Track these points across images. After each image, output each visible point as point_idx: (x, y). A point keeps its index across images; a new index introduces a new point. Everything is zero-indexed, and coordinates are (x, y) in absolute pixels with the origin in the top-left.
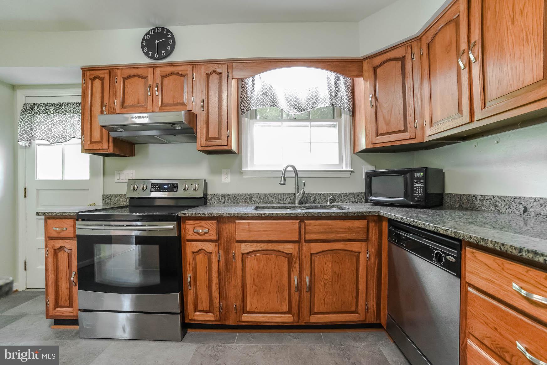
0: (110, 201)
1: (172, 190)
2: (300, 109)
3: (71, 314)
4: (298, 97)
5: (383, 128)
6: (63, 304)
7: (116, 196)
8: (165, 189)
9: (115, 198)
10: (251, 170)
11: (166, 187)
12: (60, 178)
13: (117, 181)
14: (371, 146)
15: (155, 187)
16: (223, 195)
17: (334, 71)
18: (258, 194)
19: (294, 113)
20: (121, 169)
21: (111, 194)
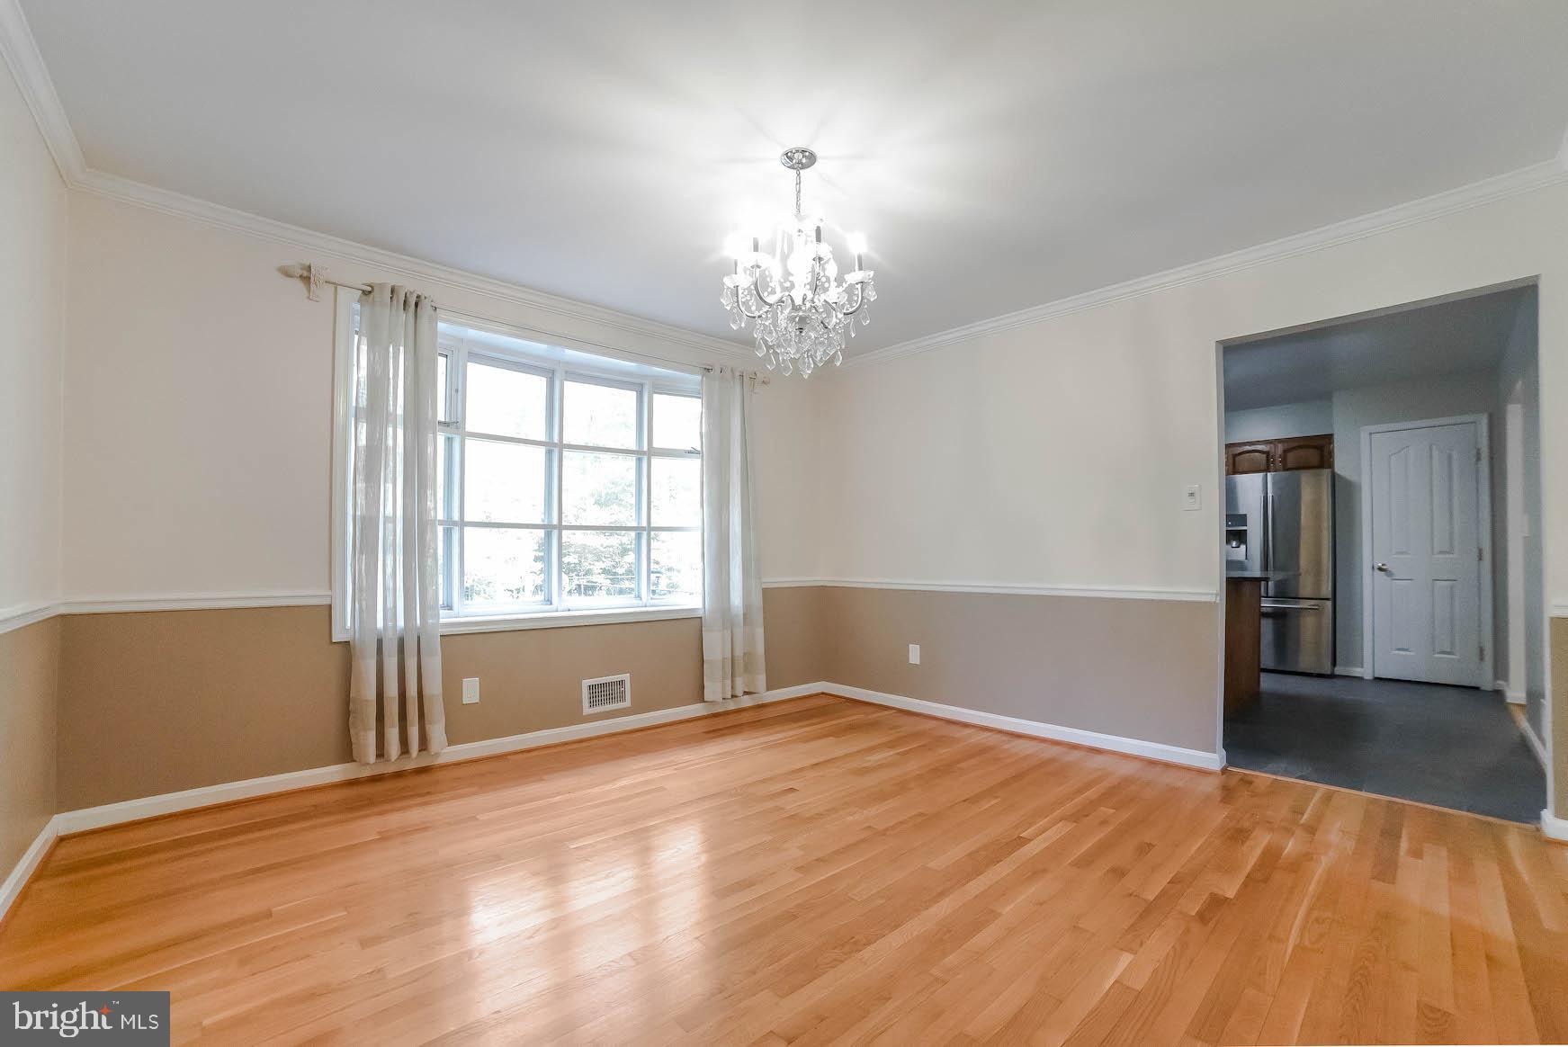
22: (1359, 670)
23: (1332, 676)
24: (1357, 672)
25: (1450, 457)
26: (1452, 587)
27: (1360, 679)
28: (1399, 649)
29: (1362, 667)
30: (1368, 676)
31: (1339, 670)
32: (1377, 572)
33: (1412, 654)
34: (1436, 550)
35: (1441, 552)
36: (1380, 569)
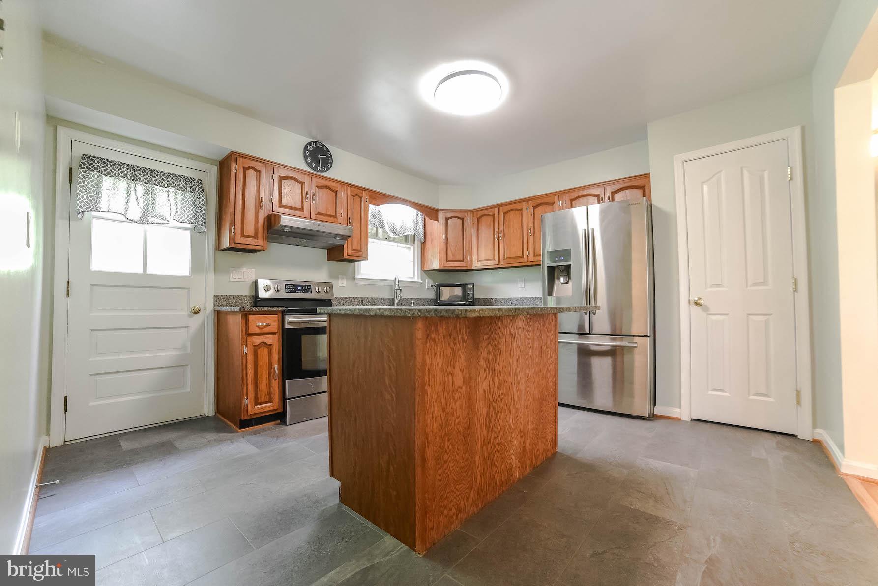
0: (225, 302)
1: (306, 292)
2: (396, 233)
3: (272, 408)
4: (395, 224)
5: (451, 258)
6: (263, 401)
7: (234, 297)
8: (299, 290)
9: (232, 299)
10: (362, 277)
11: (299, 288)
12: (140, 270)
13: (231, 279)
14: (442, 268)
15: (290, 289)
16: (342, 298)
17: (417, 209)
18: (367, 298)
19: (392, 235)
20: (237, 267)
21: (228, 294)
22: (678, 410)
23: (652, 418)
24: (674, 412)
25: (762, 179)
26: (767, 322)
27: (678, 419)
28: (715, 390)
29: (680, 407)
30: (686, 418)
31: (658, 410)
32: (694, 307)
33: (727, 394)
34: (750, 283)
35: (755, 284)
36: (696, 303)
